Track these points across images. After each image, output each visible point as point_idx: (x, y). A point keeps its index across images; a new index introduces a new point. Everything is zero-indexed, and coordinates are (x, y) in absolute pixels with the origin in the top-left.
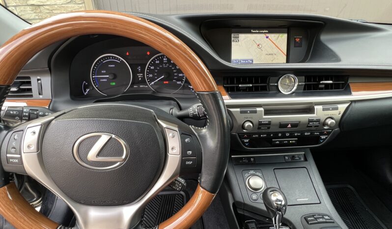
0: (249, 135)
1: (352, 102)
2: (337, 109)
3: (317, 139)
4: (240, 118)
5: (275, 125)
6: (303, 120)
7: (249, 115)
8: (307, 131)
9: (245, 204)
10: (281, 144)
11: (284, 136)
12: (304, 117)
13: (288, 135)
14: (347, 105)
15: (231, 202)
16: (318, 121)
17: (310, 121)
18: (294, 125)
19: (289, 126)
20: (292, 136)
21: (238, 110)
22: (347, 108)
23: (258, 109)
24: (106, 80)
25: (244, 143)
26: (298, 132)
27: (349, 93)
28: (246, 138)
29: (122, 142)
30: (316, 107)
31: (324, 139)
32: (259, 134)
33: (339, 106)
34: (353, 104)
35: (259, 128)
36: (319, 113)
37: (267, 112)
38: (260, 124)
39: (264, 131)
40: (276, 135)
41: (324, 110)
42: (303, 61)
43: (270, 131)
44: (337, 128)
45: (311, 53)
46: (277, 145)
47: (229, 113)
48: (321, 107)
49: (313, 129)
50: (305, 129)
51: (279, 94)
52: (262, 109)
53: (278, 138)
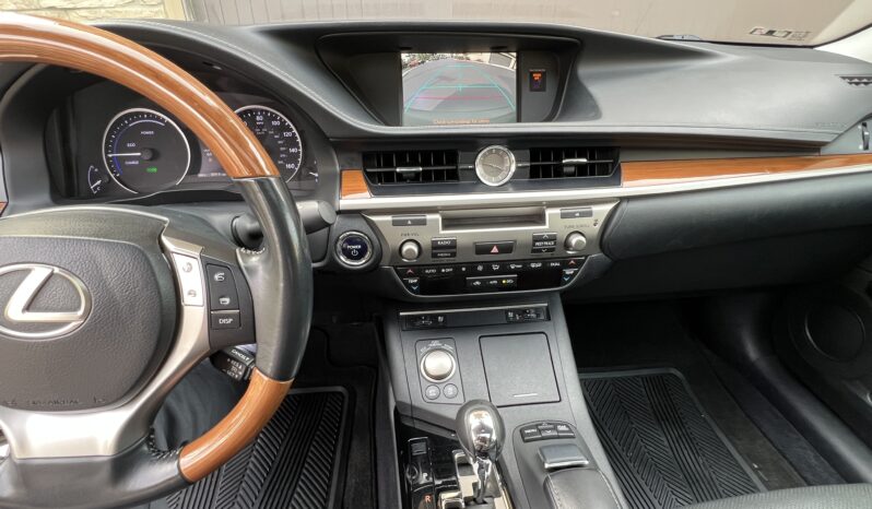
0: (418, 269)
1: (623, 199)
2: (589, 214)
3: (554, 277)
4: (393, 236)
5: (466, 248)
6: (521, 239)
7: (411, 231)
8: (535, 261)
9: (413, 408)
10: (485, 287)
11: (488, 270)
12: (522, 232)
13: (496, 267)
14: (609, 207)
15: (392, 405)
16: (553, 238)
17: (537, 239)
18: (506, 248)
19: (495, 250)
20: (504, 270)
21: (388, 219)
22: (613, 213)
23: (429, 217)
24: (137, 163)
25: (409, 286)
26: (517, 261)
27: (616, 181)
28: (411, 276)
30: (548, 212)
31: (572, 276)
32: (438, 267)
33: (595, 208)
34: (625, 206)
35: (434, 255)
36: (554, 223)
37: (449, 223)
38: (436, 247)
39: (445, 261)
40: (472, 267)
41: (564, 216)
42: (549, 119)
43: (458, 259)
44: (596, 255)
45: (568, 97)
46: (477, 289)
47: (372, 225)
48: (557, 211)
49: (549, 255)
50: (530, 256)
51: (476, 185)
52: (438, 217)
53: (480, 274)
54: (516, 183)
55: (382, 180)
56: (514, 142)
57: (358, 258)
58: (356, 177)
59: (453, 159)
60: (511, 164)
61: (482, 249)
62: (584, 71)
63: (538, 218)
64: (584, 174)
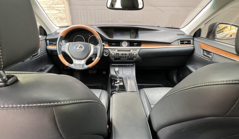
1: (141, 49)
3: (132, 59)
4: (111, 52)
5: (120, 54)
7: (113, 51)
9: (113, 75)
10: (123, 60)
12: (128, 53)
14: (139, 50)
15: (110, 76)
16: (131, 53)
17: (129, 53)
18: (125, 54)
20: (125, 58)
21: (111, 50)
23: (116, 50)
26: (127, 56)
27: (140, 47)
28: (113, 58)
29: (83, 46)
30: (131, 50)
31: (135, 59)
33: (137, 50)
35: (116, 55)
36: (132, 52)
37: (118, 51)
38: (116, 54)
39: (118, 56)
43: (119, 56)
44: (138, 56)
45: (137, 36)
47: (109, 51)
48: (132, 50)
49: (131, 56)
50: (129, 56)
51: (122, 46)
52: (117, 50)
53: (122, 58)
54: (128, 46)
55: (110, 45)
56: (127, 41)
57: (107, 55)
58: (107, 45)
59: (119, 43)
60: (127, 44)
61: (122, 54)
62: (139, 32)
63: (130, 51)
64: (137, 45)
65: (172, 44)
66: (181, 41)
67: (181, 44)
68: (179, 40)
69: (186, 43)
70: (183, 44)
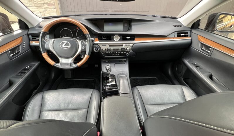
0: (105, 52)
1: (135, 43)
2: (129, 45)
3: (125, 54)
4: (102, 47)
6: (120, 48)
7: (104, 47)
8: (122, 52)
9: (104, 72)
10: (115, 55)
11: (115, 53)
13: (116, 53)
14: (132, 44)
15: (101, 72)
16: (124, 48)
17: (122, 48)
18: (118, 50)
19: (116, 50)
21: (101, 45)
22: (133, 45)
23: (107, 45)
25: (104, 55)
26: (119, 52)
27: (134, 41)
28: (104, 53)
30: (124, 45)
31: (128, 54)
32: (108, 52)
33: (130, 44)
34: (135, 44)
35: (107, 50)
36: (124, 46)
37: (110, 46)
38: (108, 49)
39: (109, 51)
40: (113, 52)
41: (126, 45)
42: (127, 31)
43: (111, 51)
44: (131, 51)
45: (130, 28)
46: (114, 56)
47: (99, 46)
48: (125, 45)
49: (124, 51)
50: (121, 51)
51: (114, 41)
52: (108, 45)
53: (114, 53)
54: (120, 40)
55: (101, 40)
56: (120, 35)
57: (97, 50)
58: (97, 39)
59: (111, 37)
60: (119, 38)
61: (114, 50)
62: (132, 24)
63: (122, 46)
64: (130, 39)
65: (167, 37)
66: (178, 34)
67: (178, 36)
68: (176, 33)
69: (183, 36)
70: (180, 36)
